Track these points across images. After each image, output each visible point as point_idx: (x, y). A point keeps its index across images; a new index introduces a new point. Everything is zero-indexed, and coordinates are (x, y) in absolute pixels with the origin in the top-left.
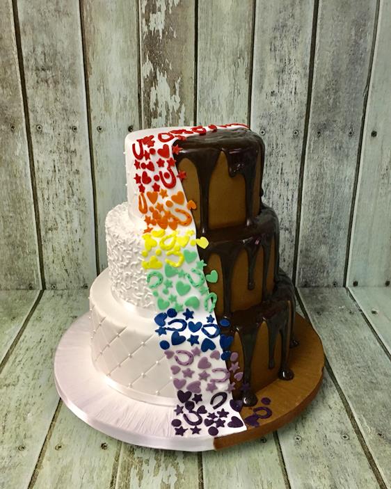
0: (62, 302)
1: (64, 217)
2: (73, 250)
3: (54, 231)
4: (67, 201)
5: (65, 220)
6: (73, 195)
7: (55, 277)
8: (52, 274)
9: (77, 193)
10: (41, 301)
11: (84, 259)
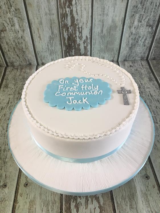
0: (18, 74)
1: (9, 23)
2: (19, 43)
3: (5, 32)
4: (8, 11)
5: (10, 25)
6: (11, 6)
7: (12, 59)
8: (10, 58)
9: (13, 5)
10: (7, 73)
11: (27, 48)
